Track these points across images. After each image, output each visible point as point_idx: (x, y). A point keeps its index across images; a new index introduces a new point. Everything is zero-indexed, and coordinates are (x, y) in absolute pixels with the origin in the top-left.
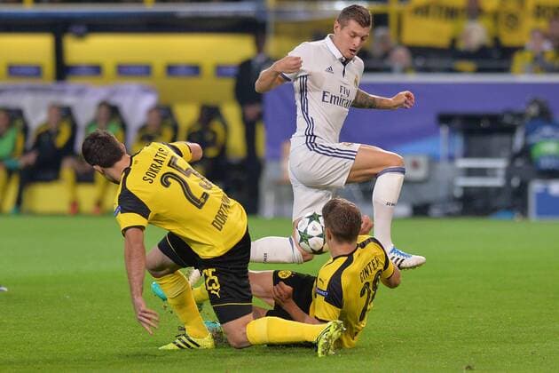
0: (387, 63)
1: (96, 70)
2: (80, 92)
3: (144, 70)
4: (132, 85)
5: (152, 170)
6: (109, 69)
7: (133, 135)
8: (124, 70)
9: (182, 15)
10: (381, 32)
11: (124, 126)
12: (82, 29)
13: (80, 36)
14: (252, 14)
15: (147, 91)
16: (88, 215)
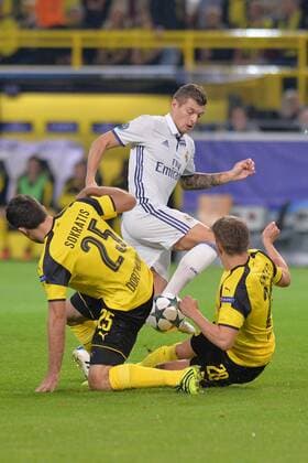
0: (296, 123)
1: (27, 127)
2: (13, 147)
3: (71, 128)
4: (61, 141)
5: (73, 234)
6: (39, 126)
7: (60, 187)
8: (53, 127)
9: (106, 77)
10: (290, 94)
11: (52, 179)
12: (14, 88)
13: (13, 95)
14: (171, 77)
15: (73, 146)
16: (18, 261)
